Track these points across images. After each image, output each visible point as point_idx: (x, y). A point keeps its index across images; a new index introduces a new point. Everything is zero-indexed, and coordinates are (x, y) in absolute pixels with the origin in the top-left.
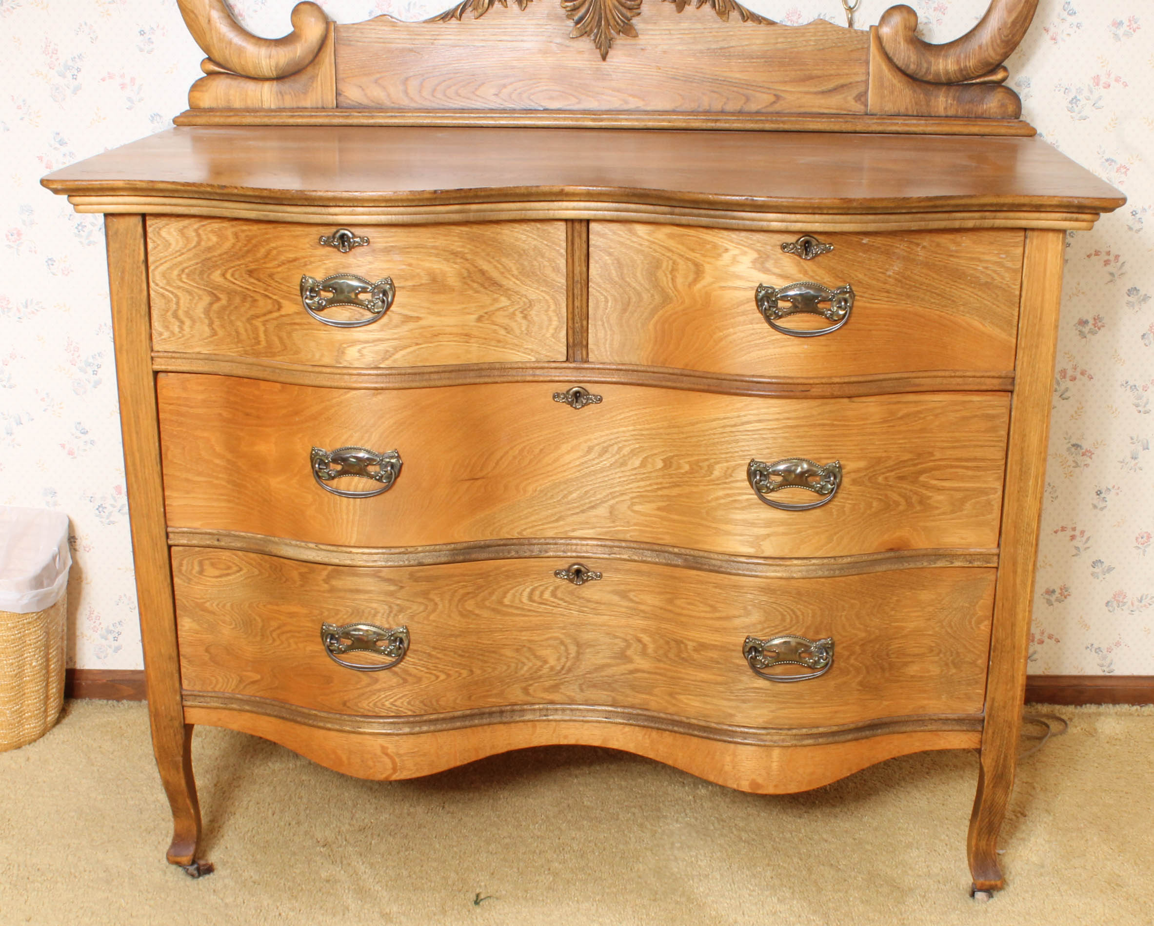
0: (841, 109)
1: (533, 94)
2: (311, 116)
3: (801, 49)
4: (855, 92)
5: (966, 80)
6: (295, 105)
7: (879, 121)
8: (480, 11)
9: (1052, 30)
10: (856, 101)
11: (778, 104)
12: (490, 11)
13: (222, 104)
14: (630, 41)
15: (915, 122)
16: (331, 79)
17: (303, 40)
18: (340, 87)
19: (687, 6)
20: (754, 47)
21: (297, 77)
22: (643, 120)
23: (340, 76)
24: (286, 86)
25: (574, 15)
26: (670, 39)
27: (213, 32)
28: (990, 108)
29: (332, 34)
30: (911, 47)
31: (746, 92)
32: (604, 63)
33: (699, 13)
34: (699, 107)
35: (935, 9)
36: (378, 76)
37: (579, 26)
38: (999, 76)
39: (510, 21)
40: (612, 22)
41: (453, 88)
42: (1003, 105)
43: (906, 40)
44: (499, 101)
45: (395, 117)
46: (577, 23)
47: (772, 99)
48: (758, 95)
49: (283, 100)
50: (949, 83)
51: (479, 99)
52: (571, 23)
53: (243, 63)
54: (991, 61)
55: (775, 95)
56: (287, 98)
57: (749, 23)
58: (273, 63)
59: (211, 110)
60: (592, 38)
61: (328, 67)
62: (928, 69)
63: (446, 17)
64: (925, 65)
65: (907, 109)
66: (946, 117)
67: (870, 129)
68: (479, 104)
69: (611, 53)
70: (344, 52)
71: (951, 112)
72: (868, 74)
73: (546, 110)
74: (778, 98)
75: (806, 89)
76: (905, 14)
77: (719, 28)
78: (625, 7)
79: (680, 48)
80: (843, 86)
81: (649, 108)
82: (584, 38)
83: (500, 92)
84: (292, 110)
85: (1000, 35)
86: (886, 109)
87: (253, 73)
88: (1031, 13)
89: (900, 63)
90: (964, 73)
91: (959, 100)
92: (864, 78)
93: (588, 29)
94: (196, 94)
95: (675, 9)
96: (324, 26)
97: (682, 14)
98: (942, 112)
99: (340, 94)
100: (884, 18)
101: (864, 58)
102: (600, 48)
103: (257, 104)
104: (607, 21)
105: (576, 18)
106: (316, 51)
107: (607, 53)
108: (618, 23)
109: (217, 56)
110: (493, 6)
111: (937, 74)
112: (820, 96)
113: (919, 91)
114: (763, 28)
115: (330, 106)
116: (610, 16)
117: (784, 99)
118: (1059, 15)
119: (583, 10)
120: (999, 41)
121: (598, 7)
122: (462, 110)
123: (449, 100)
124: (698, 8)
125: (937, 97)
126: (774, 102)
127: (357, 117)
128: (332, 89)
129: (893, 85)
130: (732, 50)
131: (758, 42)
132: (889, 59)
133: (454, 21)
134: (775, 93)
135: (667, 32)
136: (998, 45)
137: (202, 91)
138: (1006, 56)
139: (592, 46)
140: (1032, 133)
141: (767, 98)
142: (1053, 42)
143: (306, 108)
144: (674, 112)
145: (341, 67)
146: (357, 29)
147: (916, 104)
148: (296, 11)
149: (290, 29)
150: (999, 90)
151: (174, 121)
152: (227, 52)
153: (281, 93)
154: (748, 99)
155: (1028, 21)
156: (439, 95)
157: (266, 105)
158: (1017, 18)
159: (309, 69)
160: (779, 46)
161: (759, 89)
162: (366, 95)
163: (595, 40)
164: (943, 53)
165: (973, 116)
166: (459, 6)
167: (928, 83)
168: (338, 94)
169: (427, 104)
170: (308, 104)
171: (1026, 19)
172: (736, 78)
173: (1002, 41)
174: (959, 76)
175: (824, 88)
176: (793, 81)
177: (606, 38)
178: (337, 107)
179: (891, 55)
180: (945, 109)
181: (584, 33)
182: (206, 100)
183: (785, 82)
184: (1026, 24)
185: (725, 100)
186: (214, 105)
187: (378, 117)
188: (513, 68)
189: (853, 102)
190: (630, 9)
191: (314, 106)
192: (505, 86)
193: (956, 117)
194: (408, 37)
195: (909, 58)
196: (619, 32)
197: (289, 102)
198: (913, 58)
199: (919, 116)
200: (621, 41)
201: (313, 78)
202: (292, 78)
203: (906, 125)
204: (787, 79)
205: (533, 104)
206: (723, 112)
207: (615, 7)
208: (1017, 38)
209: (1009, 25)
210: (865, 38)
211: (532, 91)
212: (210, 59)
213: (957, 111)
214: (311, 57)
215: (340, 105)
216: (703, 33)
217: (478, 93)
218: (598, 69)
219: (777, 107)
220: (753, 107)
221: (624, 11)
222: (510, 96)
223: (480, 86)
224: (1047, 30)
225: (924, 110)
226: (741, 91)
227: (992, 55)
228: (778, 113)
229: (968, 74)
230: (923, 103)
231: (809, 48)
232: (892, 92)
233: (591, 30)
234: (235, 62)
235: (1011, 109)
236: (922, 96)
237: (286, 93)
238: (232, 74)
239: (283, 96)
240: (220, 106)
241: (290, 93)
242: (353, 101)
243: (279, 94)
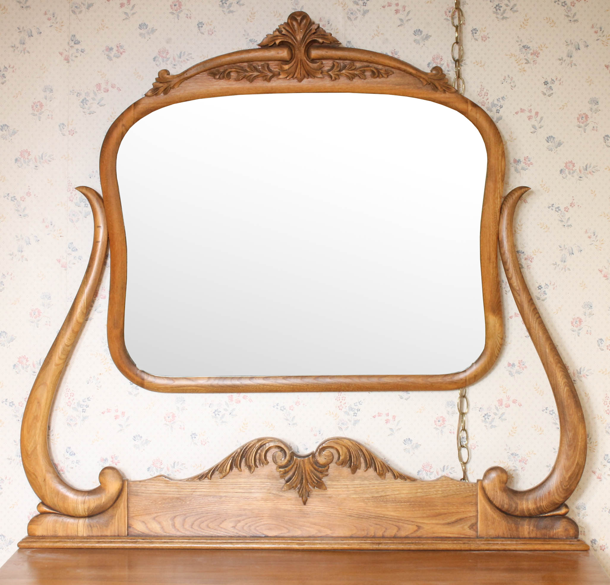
0: (461, 534)
1: (258, 527)
2: (111, 542)
3: (433, 496)
4: (469, 523)
5: (541, 514)
6: (100, 534)
7: (485, 542)
8: (224, 474)
9: (598, 472)
10: (470, 529)
11: (419, 532)
12: (230, 474)
13: (50, 533)
14: (321, 492)
15: (509, 542)
16: (125, 517)
17: (107, 492)
18: (130, 522)
19: (358, 470)
20: (403, 496)
21: (101, 515)
22: (331, 544)
23: (131, 515)
24: (94, 521)
25: (285, 476)
26: (348, 491)
27: (47, 487)
28: (558, 532)
29: (126, 489)
30: (504, 494)
31: (397, 524)
32: (305, 506)
33: (366, 474)
34: (367, 534)
35: (520, 461)
36: (156, 515)
37: (288, 483)
38: (563, 511)
39: (243, 480)
40: (309, 481)
41: (205, 523)
42: (566, 530)
43: (500, 490)
44: (236, 531)
45: (167, 542)
46: (287, 482)
47: (415, 528)
48: (405, 525)
49: (92, 530)
50: (530, 516)
51: (223, 530)
52: (283, 481)
53: (66, 506)
54: (557, 502)
55: (417, 526)
56: (95, 529)
57: (399, 480)
58: (86, 506)
59: (43, 537)
60: (297, 490)
61: (123, 510)
62: (516, 508)
63: (201, 477)
64: (514, 505)
65: (504, 533)
66: (530, 538)
67: (480, 548)
68: (222, 533)
69: (310, 500)
70: (133, 500)
71: (533, 535)
72: (477, 511)
73: (266, 537)
74: (419, 527)
75: (437, 522)
76: (499, 472)
77: (379, 483)
78: (318, 471)
79: (354, 496)
80: (461, 519)
81: (334, 535)
82: (292, 491)
83: (236, 525)
84: (97, 537)
85: (562, 486)
86: (490, 533)
87: (72, 513)
88: (581, 471)
89: (497, 504)
90: (540, 510)
91: (537, 527)
92: (475, 514)
93: (294, 485)
94: (33, 527)
95: (350, 472)
96: (121, 482)
97: (355, 474)
98: (526, 535)
99: (130, 527)
100: (485, 476)
101: (474, 501)
102: (302, 497)
103: (74, 533)
104: (307, 480)
105: (287, 478)
106: (115, 498)
107: (306, 500)
108: (313, 482)
109: (48, 501)
110: (232, 470)
111: (523, 511)
112: (446, 526)
113: (511, 522)
114: (408, 483)
115: (124, 535)
116: (308, 477)
117: (423, 528)
118: (601, 462)
119: (291, 473)
120: (561, 490)
121: (301, 471)
122: (212, 537)
123: (203, 531)
124: (365, 471)
125: (523, 525)
126: (417, 531)
127: (142, 543)
128: (125, 524)
129: (494, 518)
130: (388, 497)
131: (404, 492)
132: (490, 501)
133: (206, 480)
134: (416, 524)
135: (346, 486)
136: (561, 492)
137: (37, 525)
138: (566, 498)
139: (297, 495)
140: (586, 548)
141: (413, 528)
142: (599, 480)
143: (107, 536)
144: (351, 537)
145: (131, 509)
146: (142, 485)
147: (509, 530)
148: (102, 474)
149: (98, 484)
150: (564, 520)
151: (18, 546)
152: (56, 499)
153: (90, 526)
154: (399, 529)
155: (579, 476)
156: (195, 527)
157: (80, 534)
158: (572, 475)
159: (110, 510)
160: (419, 494)
161: (406, 522)
162: (147, 527)
163: (299, 492)
164: (525, 497)
165: (547, 537)
166: (210, 471)
167: (517, 516)
168: (129, 527)
169: (188, 533)
170: (108, 533)
171: (578, 475)
172: (391, 515)
173: (564, 489)
174: (536, 511)
175: (448, 521)
176: (428, 517)
177: (306, 491)
178: (128, 535)
179: (491, 499)
180: (529, 533)
181: (291, 488)
182: (40, 531)
183: (423, 517)
184: (579, 478)
185: (384, 529)
186: (45, 534)
187: (156, 543)
188: (244, 510)
189: (468, 530)
190: (321, 472)
191: (113, 534)
192: (239, 521)
193: (536, 538)
194: (177, 490)
195: (503, 501)
196: (314, 487)
197: (95, 532)
198: (506, 501)
199: (512, 538)
200: (315, 492)
201: (113, 517)
202: (98, 516)
203: (503, 544)
204: (425, 515)
205: (258, 533)
206: (383, 537)
207: (312, 472)
208: (573, 487)
209: (567, 479)
210: (474, 488)
211: (258, 524)
212: (43, 503)
213: (536, 534)
214: (111, 503)
215: (130, 533)
216: (368, 487)
217: (221, 526)
218: (301, 510)
219: (419, 534)
220: (403, 533)
221: (318, 474)
222: (243, 527)
223: (223, 521)
224: (594, 473)
225: (515, 533)
226: (394, 523)
227: (558, 499)
228: (419, 537)
229: (543, 510)
230: (514, 529)
231: (439, 496)
232: (493, 523)
233: (296, 486)
234: (60, 505)
235: (572, 532)
236: (513, 525)
237: (94, 526)
238: (58, 514)
239: (92, 528)
240: (49, 534)
241: (97, 526)
242: (139, 531)
243: (89, 526)
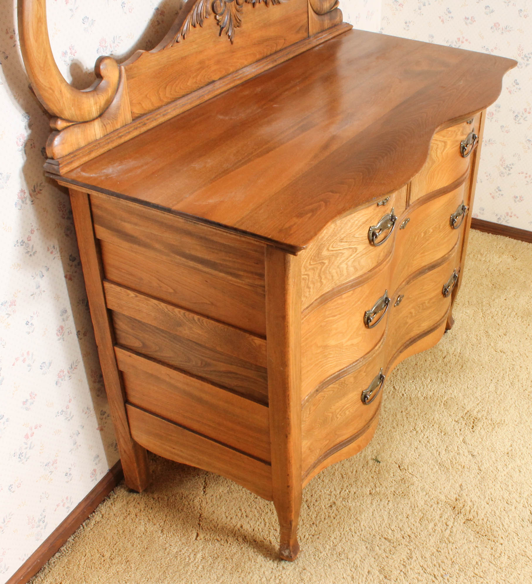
1: (209, 75)
4: (305, 28)
6: (113, 130)
10: (305, 32)
14: (240, 30)
16: (128, 104)
17: (111, 84)
19: (256, 4)
23: (131, 100)
24: (105, 119)
28: (338, 20)
29: (124, 75)
32: (232, 45)
33: (260, 6)
36: (147, 92)
39: (197, 36)
41: (178, 86)
44: (196, 85)
48: (280, 41)
49: (106, 129)
50: (327, 13)
53: (82, 113)
56: (108, 127)
58: (98, 106)
61: (125, 96)
62: (323, 8)
65: (319, 30)
66: (328, 29)
70: (130, 84)
72: (308, 17)
75: (292, 32)
77: (266, 12)
78: (238, 12)
80: (300, 28)
83: (196, 80)
84: (113, 133)
86: (314, 32)
90: (331, 6)
91: (330, 19)
92: (307, 20)
93: (227, 29)
96: (119, 70)
97: (255, 8)
98: (326, 27)
103: (93, 138)
104: (233, 21)
106: (117, 88)
107: (233, 40)
111: (325, 10)
112: (296, 34)
113: (320, 19)
115: (129, 122)
117: (286, 40)
123: (178, 94)
125: (325, 20)
126: (284, 43)
128: (129, 111)
129: (315, 20)
130: (271, 21)
135: (251, 20)
137: (63, 144)
143: (118, 129)
145: (130, 95)
147: (320, 25)
150: (337, 11)
152: (73, 110)
154: (277, 45)
156: (173, 93)
157: (98, 137)
160: (284, 14)
161: (279, 38)
162: (142, 107)
165: (334, 25)
167: (323, 14)
168: (131, 112)
170: (118, 126)
172: (273, 36)
174: (329, 8)
175: (296, 30)
176: (289, 30)
178: (132, 121)
179: (313, 6)
180: (327, 25)
183: (286, 31)
185: (270, 49)
188: (201, 63)
190: (240, 12)
191: (121, 125)
193: (330, 28)
195: (318, 5)
196: (236, 27)
197: (109, 129)
199: (322, 32)
200: (237, 32)
201: (119, 107)
202: (107, 112)
206: (271, 55)
207: (236, 13)
211: (209, 73)
213: (330, 25)
214: (115, 94)
217: (188, 84)
218: (230, 50)
220: (279, 48)
222: (200, 80)
223: (189, 79)
225: (322, 27)
226: (275, 41)
228: (288, 47)
232: (315, 24)
234: (77, 114)
237: (107, 124)
238: (75, 124)
239: (105, 127)
240: (75, 149)
241: (109, 123)
242: (138, 114)
243: (103, 126)
